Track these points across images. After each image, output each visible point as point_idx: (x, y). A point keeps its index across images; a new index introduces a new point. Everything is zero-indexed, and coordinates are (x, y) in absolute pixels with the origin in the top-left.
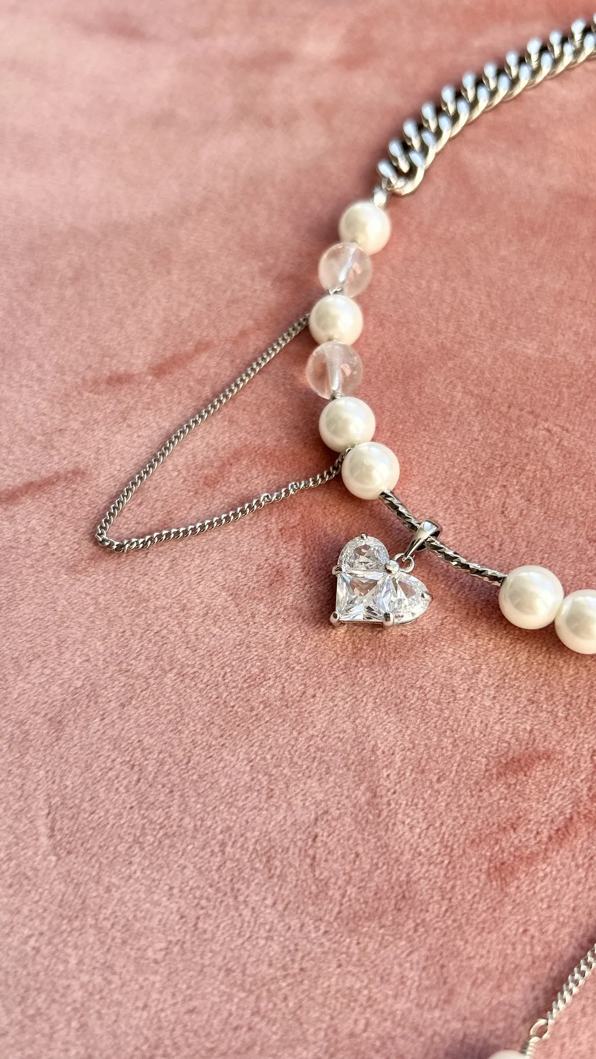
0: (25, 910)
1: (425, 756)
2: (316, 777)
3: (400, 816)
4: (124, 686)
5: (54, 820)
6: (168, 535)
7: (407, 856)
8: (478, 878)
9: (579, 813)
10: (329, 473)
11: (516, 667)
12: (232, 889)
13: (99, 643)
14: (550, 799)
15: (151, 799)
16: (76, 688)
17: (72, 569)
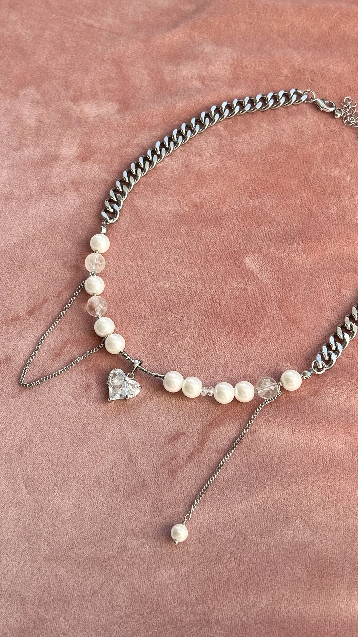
0: (23, 513)
1: (145, 440)
2: (111, 454)
3: (139, 461)
4: (41, 435)
5: (26, 483)
6: (46, 378)
7: (143, 473)
8: (165, 476)
9: (195, 450)
10: (101, 346)
11: (172, 406)
12: (89, 494)
13: (29, 422)
14: (186, 447)
15: (58, 470)
16: (24, 439)
17: (13, 396)
